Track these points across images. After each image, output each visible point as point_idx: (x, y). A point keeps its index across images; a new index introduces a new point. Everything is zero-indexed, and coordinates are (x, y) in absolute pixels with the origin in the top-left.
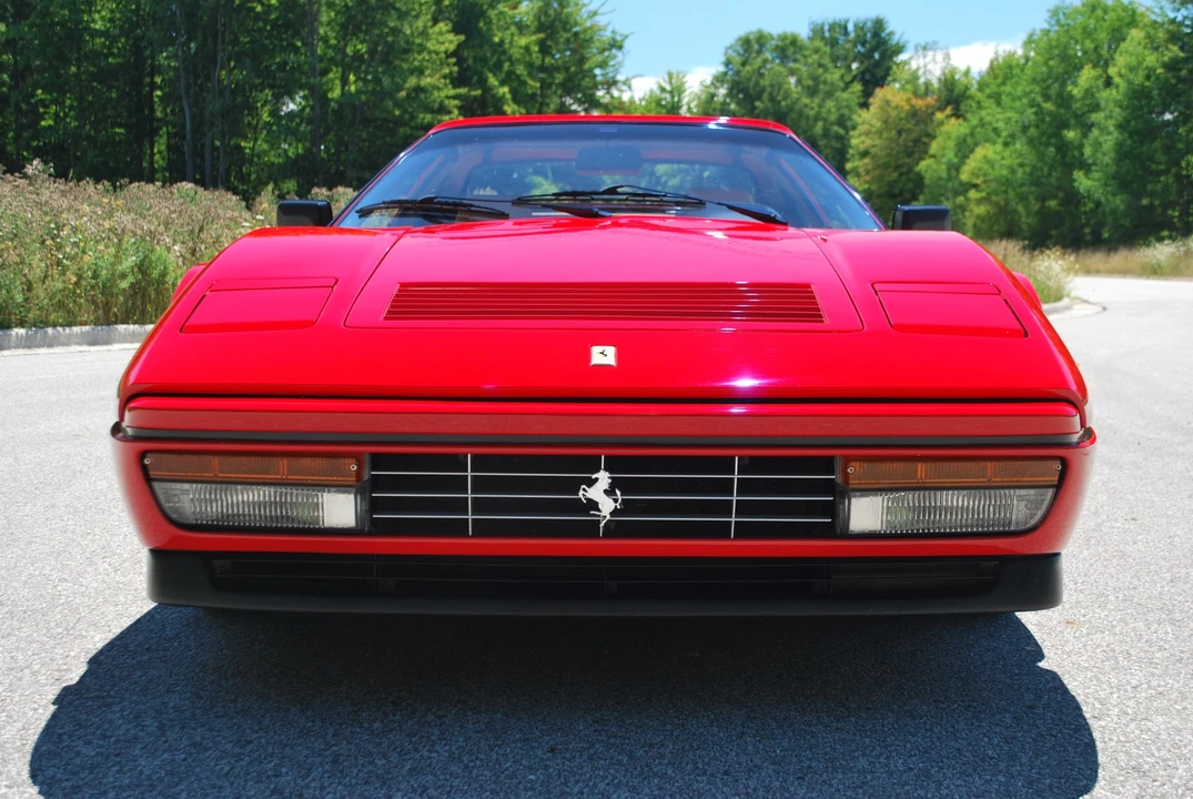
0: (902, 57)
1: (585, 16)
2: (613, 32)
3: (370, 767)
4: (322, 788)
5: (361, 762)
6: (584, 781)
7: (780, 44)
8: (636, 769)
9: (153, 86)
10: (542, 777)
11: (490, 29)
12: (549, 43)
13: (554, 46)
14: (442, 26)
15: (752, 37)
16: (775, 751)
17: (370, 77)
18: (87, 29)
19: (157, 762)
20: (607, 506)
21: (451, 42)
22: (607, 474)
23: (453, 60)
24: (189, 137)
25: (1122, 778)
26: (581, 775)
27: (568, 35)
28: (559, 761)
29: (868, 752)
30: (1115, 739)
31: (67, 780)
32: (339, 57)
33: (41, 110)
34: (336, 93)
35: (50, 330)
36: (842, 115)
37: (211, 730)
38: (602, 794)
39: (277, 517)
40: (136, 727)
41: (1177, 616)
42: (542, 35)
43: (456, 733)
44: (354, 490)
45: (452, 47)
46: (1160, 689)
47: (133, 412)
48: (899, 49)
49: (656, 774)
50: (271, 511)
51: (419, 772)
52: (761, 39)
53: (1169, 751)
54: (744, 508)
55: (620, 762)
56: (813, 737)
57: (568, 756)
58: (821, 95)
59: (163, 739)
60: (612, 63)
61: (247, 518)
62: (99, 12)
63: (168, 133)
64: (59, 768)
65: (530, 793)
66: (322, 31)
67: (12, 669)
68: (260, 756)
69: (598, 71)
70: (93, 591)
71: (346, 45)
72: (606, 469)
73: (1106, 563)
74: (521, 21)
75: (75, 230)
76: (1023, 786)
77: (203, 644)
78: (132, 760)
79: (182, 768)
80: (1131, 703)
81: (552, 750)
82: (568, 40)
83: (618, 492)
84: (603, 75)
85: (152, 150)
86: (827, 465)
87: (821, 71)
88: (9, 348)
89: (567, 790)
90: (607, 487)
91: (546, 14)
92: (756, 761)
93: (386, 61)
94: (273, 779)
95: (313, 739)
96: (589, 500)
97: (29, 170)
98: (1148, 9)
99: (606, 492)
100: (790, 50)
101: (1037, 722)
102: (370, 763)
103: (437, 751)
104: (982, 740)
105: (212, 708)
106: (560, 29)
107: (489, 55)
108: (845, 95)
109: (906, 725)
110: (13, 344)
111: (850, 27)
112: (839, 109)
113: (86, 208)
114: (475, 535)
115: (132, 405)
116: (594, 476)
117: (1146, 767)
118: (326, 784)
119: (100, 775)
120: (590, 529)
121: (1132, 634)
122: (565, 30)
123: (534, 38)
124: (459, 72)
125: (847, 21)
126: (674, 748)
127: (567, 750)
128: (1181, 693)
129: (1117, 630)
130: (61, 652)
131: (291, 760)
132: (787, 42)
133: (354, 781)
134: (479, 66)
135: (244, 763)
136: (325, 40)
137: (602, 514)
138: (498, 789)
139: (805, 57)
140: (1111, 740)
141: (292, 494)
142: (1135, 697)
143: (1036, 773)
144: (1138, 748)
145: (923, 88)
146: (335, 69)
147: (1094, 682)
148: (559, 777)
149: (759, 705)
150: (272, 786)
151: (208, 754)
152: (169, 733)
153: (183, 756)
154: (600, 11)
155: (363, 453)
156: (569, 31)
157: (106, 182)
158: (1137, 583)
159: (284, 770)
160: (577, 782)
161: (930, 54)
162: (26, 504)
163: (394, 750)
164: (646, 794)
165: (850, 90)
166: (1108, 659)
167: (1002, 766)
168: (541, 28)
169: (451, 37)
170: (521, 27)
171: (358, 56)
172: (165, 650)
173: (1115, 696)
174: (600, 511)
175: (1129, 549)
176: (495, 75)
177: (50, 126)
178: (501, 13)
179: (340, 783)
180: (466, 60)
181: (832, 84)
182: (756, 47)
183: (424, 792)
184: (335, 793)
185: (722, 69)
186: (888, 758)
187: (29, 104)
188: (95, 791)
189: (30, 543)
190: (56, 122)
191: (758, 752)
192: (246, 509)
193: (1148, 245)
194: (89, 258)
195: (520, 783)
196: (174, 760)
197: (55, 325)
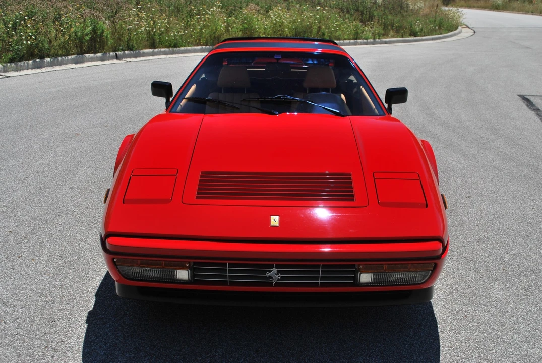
20: (276, 278)
35: (60, 58)
39: (161, 278)
50: (159, 276)
54: (323, 279)
61: (151, 278)
67: (69, 300)
72: (275, 268)
83: (280, 274)
88: (44, 67)
90: (276, 273)
110: (46, 65)
114: (230, 285)
116: (271, 270)
120: (270, 284)
130: (85, 289)
155: (191, 261)
174: (273, 279)
197: (61, 56)
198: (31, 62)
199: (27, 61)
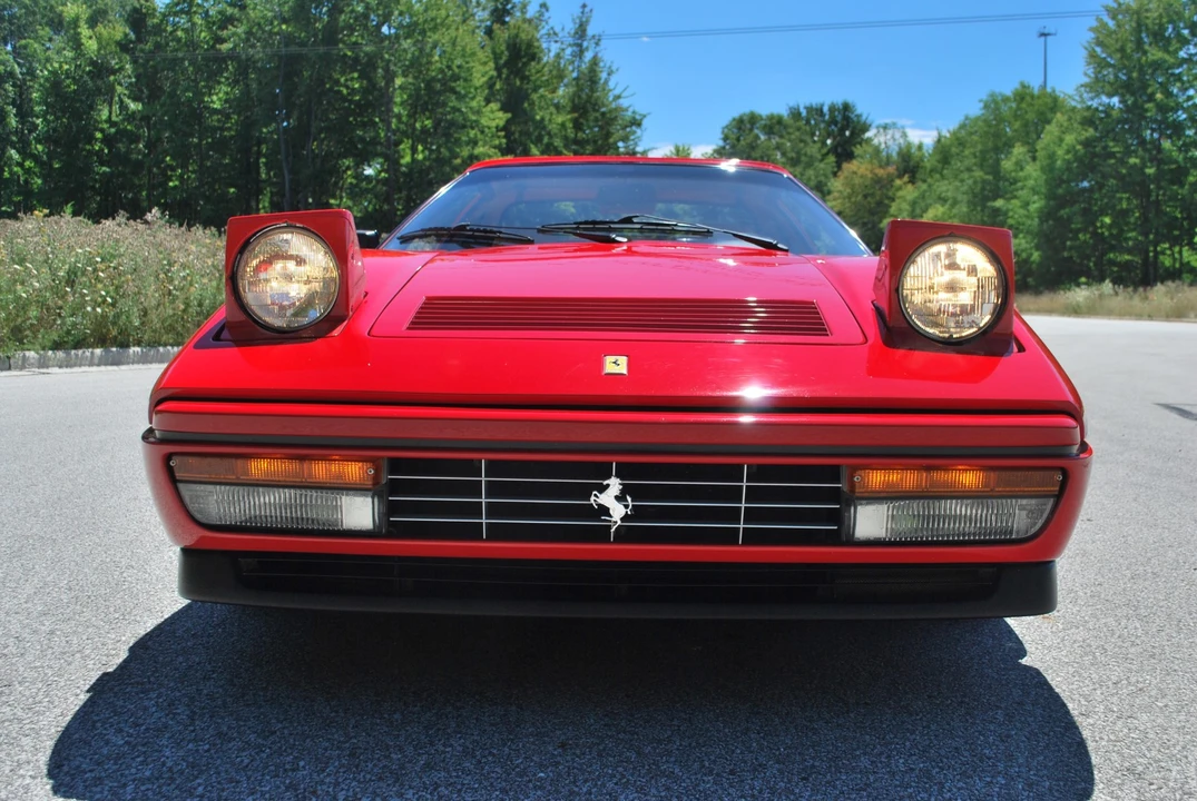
0: (868, 135)
1: (611, 99)
2: (634, 112)
3: (385, 762)
4: (337, 784)
5: (377, 756)
6: (593, 779)
7: (768, 122)
8: (644, 767)
9: (259, 154)
10: (551, 774)
11: (533, 109)
12: (581, 120)
13: (584, 122)
14: (494, 106)
15: (745, 118)
16: (779, 749)
17: (434, 147)
18: (207, 108)
19: (181, 753)
20: (618, 512)
21: (500, 118)
22: (618, 481)
23: (503, 133)
24: (287, 195)
25: (1119, 781)
26: (590, 773)
27: (598, 114)
28: (569, 758)
29: (868, 750)
30: (1106, 738)
31: (90, 771)
32: (410, 131)
33: (169, 173)
34: (407, 159)
35: (161, 349)
36: (820, 182)
37: (237, 720)
38: (610, 794)
39: (297, 518)
40: (167, 715)
41: (1142, 611)
42: (576, 115)
43: (472, 726)
44: (371, 493)
45: (502, 123)
46: (1140, 686)
47: (159, 415)
48: (866, 128)
49: (663, 772)
50: (291, 513)
51: (432, 768)
52: (753, 119)
53: (1159, 751)
54: (752, 515)
55: (628, 760)
56: (814, 734)
57: (578, 752)
58: (803, 165)
59: (192, 728)
60: (632, 137)
61: (269, 519)
62: (217, 94)
63: (271, 192)
64: (85, 758)
65: (539, 793)
66: (396, 110)
67: (65, 653)
68: (280, 748)
69: (620, 144)
70: (154, 578)
71: (416, 121)
72: (617, 476)
73: (1070, 560)
74: (558, 103)
75: (184, 266)
76: (1023, 789)
77: (245, 631)
78: (157, 751)
79: (204, 759)
80: (1115, 699)
81: (563, 745)
82: (596, 120)
83: (629, 499)
84: (625, 147)
85: (258, 206)
86: (833, 473)
87: (802, 145)
88: (128, 363)
89: (576, 789)
90: (617, 493)
91: (579, 97)
92: (760, 759)
93: (447, 135)
94: (290, 774)
95: (334, 730)
96: (600, 505)
97: (149, 217)
98: (1070, 97)
99: (617, 498)
100: (777, 128)
101: (1029, 719)
102: (385, 757)
103: (451, 746)
104: (978, 739)
105: (243, 695)
106: (590, 109)
107: (531, 129)
108: (822, 165)
109: (903, 722)
111: (826, 109)
112: (816, 177)
113: (193, 248)
114: (489, 539)
115: (159, 408)
116: (605, 483)
117: (1140, 768)
118: (340, 780)
119: (124, 767)
120: (601, 534)
121: (1105, 629)
122: (595, 111)
123: (569, 117)
124: (507, 144)
125: (822, 105)
126: (681, 745)
127: (577, 745)
128: (1160, 689)
129: (1090, 625)
130: (113, 636)
131: (309, 754)
132: (774, 121)
133: (368, 776)
134: (523, 138)
135: (264, 755)
136: (399, 117)
137: (613, 519)
138: (508, 787)
139: (789, 133)
140: (1101, 738)
141: (311, 496)
142: (1117, 693)
143: (1035, 775)
144: (1129, 748)
145: (884, 159)
146: (405, 140)
147: (1077, 678)
148: (569, 776)
149: (761, 700)
150: (287, 782)
151: (230, 745)
152: (197, 723)
153: (207, 747)
154: (623, 95)
155: (382, 458)
156: (598, 111)
157: (212, 228)
158: (1101, 580)
159: (302, 763)
160: (586, 781)
161: (890, 132)
162: (112, 497)
163: (410, 743)
164: (654, 796)
165: (826, 161)
166: (1086, 654)
167: (1001, 767)
168: (574, 109)
169: (500, 114)
170: (557, 107)
171: (424, 130)
172: (209, 636)
173: (1098, 692)
174: (611, 516)
175: (1089, 547)
176: (536, 146)
177: (176, 187)
178: (542, 96)
179: (354, 778)
180: (513, 133)
181: (811, 157)
182: (748, 126)
183: (435, 789)
184: (348, 790)
185: (721, 143)
186: (889, 757)
187: (159, 168)
188: (115, 784)
189: (108, 532)
190: (181, 183)
191: (763, 750)
192: (268, 511)
193: (1069, 290)
194: (195, 291)
195: (530, 781)
196: (197, 751)
197: (165, 345)
198: (98, 351)
199: (90, 350)
